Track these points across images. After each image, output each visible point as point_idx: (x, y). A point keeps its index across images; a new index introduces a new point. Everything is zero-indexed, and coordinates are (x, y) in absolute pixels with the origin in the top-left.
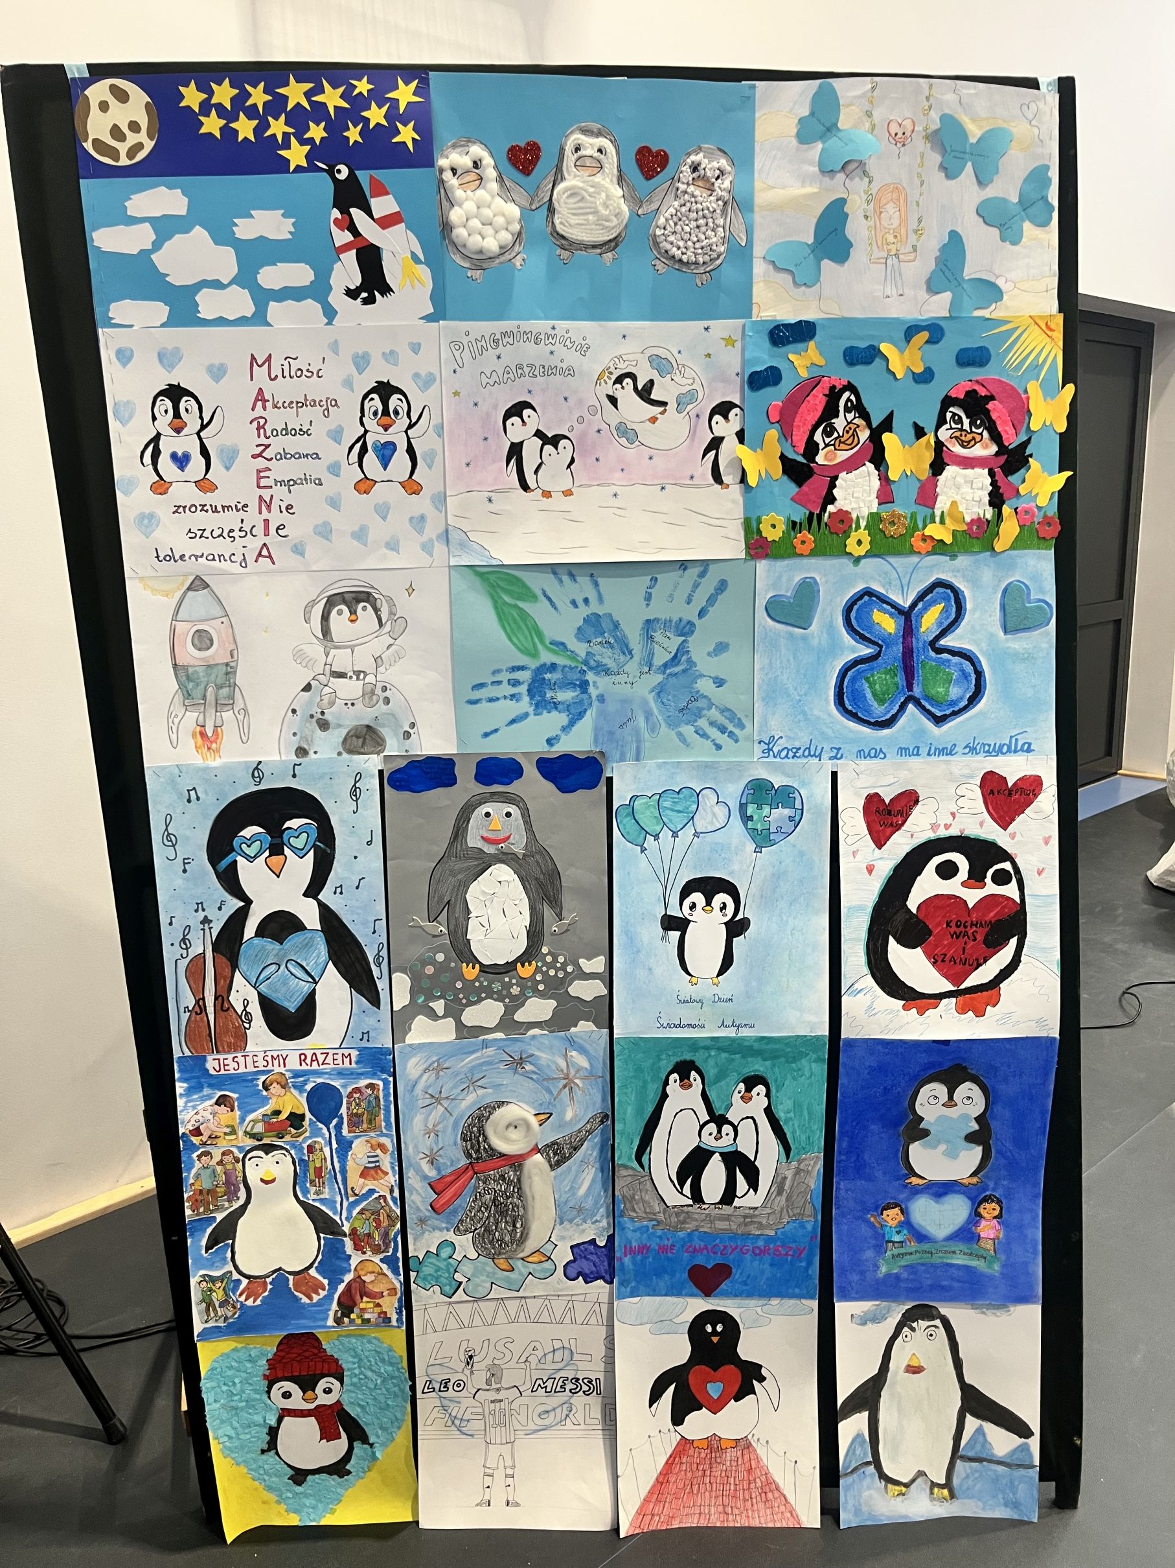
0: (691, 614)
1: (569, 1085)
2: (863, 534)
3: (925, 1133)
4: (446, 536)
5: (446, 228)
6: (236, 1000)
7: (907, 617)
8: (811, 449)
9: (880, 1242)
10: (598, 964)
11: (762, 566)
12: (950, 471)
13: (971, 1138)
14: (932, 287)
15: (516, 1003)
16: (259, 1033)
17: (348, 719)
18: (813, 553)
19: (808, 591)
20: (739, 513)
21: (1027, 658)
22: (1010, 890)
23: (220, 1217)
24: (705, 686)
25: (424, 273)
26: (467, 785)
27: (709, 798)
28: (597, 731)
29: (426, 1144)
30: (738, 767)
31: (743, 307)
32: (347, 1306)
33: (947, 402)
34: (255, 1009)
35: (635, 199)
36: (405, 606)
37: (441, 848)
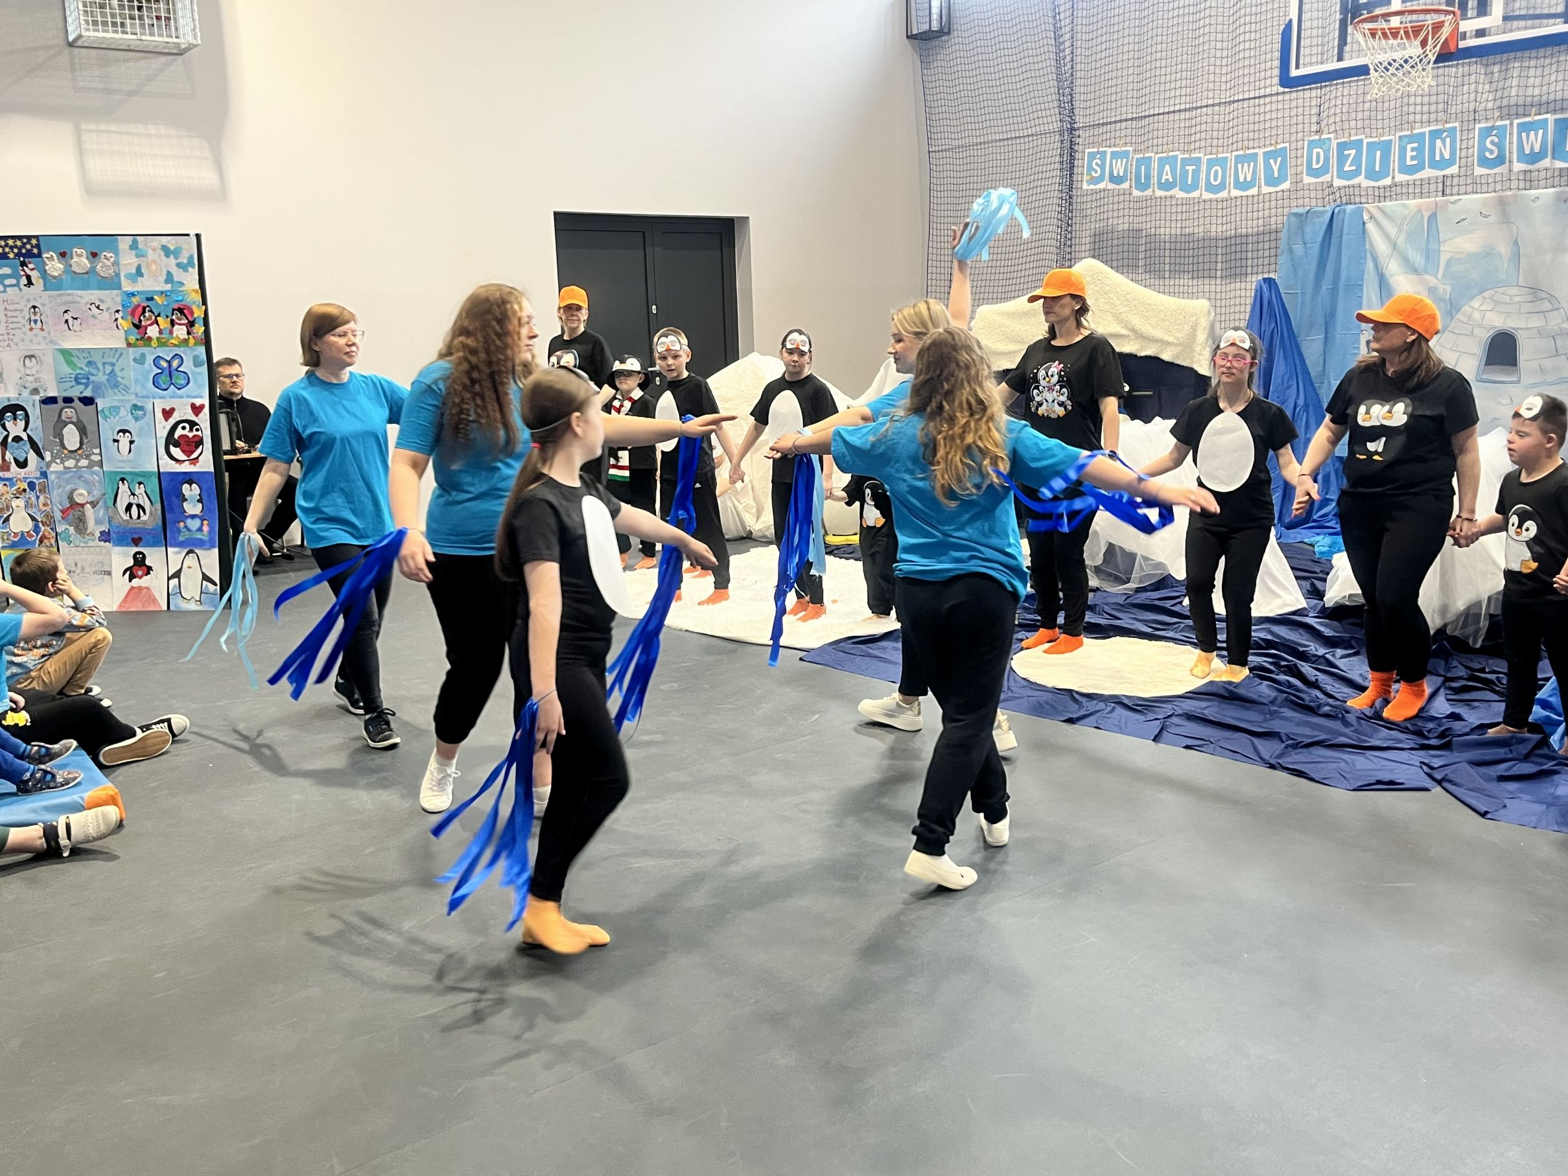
0: (114, 361)
1: (94, 485)
2: (155, 341)
3: (186, 500)
4: (51, 341)
5: (45, 271)
6: (7, 458)
7: (169, 362)
8: (140, 321)
9: (179, 531)
10: (97, 451)
11: (131, 349)
12: (176, 327)
13: (198, 501)
14: (167, 282)
15: (78, 461)
16: (13, 465)
17: (32, 386)
18: (144, 346)
19: (143, 355)
20: (124, 336)
21: (200, 374)
22: (199, 433)
23: (5, 516)
24: (119, 379)
25: (41, 281)
26: (61, 403)
27: (122, 409)
28: (93, 391)
29: (58, 499)
30: (129, 401)
31: (119, 287)
32: (41, 541)
33: (174, 310)
34: (12, 461)
35: (90, 262)
36: (43, 358)
37: (56, 420)
